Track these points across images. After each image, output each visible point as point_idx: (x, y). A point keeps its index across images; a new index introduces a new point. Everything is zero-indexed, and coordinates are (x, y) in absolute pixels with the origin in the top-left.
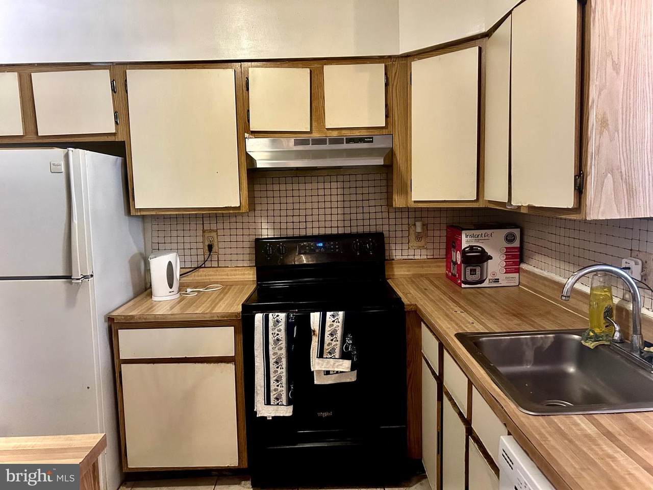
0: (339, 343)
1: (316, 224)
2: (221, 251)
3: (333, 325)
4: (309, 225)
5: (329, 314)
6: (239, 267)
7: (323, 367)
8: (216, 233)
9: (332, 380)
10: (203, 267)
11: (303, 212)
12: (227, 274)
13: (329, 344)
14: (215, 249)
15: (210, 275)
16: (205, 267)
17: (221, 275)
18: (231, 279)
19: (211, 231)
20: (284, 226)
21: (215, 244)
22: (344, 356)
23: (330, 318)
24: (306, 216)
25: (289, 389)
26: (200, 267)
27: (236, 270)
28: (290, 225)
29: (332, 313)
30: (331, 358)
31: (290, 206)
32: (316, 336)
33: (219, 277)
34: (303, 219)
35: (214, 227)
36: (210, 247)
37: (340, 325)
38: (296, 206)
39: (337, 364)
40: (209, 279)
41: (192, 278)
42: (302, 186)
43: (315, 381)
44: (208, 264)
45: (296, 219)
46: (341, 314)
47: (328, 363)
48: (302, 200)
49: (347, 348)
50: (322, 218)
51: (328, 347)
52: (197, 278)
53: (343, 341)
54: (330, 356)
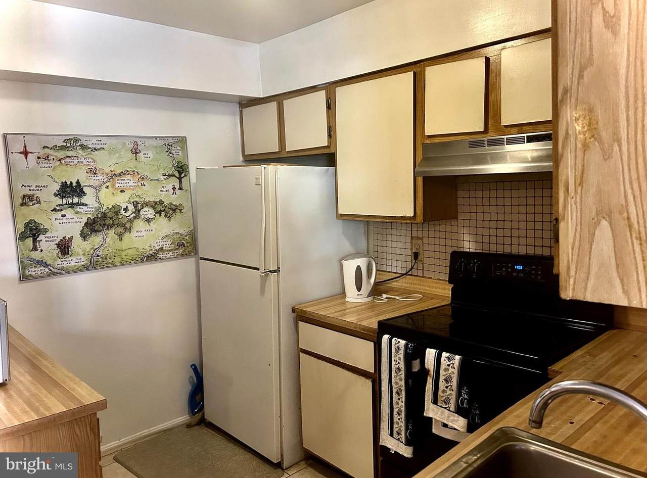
0: (454, 393)
1: (523, 241)
2: (426, 261)
3: (448, 369)
4: (515, 241)
5: (445, 355)
6: (441, 280)
7: (438, 415)
8: (421, 241)
9: (450, 435)
10: (409, 275)
11: (508, 225)
12: (429, 286)
13: (444, 391)
14: (420, 257)
15: (415, 284)
16: (411, 275)
17: (424, 286)
18: (432, 291)
19: (418, 238)
20: (486, 240)
21: (421, 252)
22: (460, 411)
23: (445, 360)
24: (511, 229)
25: (407, 428)
26: (406, 274)
27: (437, 283)
28: (493, 239)
29: (448, 354)
30: (445, 408)
31: (494, 217)
32: (431, 377)
33: (423, 288)
34: (508, 233)
35: (420, 234)
36: (416, 256)
37: (456, 371)
38: (501, 217)
39: (451, 418)
40: (414, 288)
41: (400, 284)
42: (508, 194)
43: (433, 430)
44: (414, 272)
45: (500, 233)
46: (458, 357)
47: (442, 413)
48: (508, 209)
49: (462, 403)
50: (531, 233)
51: (443, 395)
52: (404, 285)
53: (459, 394)
54: (445, 406)
